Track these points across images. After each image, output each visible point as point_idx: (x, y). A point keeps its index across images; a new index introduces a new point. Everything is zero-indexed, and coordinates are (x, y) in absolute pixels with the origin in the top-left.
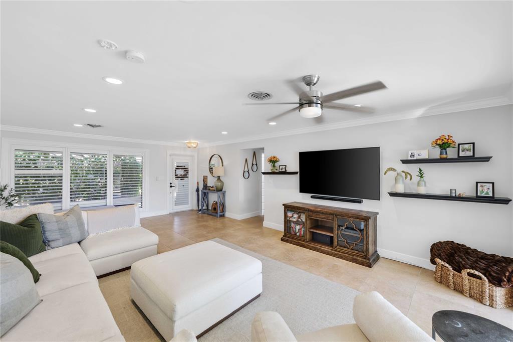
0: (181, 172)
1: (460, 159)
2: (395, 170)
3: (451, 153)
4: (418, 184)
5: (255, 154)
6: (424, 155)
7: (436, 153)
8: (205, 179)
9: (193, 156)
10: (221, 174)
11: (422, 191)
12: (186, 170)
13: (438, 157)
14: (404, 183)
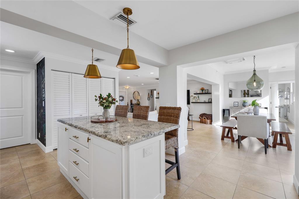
0: (121, 98)
1: (205, 93)
2: (193, 96)
3: (204, 92)
4: (198, 100)
5: (152, 91)
6: (199, 93)
7: (201, 92)
8: (131, 101)
9: (126, 92)
10: (139, 98)
11: (198, 101)
12: (123, 97)
13: (201, 93)
14: (195, 99)
